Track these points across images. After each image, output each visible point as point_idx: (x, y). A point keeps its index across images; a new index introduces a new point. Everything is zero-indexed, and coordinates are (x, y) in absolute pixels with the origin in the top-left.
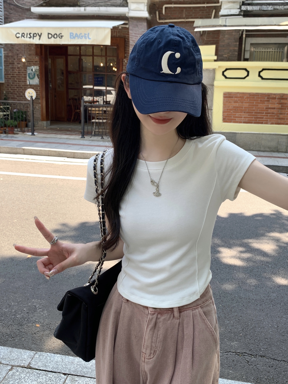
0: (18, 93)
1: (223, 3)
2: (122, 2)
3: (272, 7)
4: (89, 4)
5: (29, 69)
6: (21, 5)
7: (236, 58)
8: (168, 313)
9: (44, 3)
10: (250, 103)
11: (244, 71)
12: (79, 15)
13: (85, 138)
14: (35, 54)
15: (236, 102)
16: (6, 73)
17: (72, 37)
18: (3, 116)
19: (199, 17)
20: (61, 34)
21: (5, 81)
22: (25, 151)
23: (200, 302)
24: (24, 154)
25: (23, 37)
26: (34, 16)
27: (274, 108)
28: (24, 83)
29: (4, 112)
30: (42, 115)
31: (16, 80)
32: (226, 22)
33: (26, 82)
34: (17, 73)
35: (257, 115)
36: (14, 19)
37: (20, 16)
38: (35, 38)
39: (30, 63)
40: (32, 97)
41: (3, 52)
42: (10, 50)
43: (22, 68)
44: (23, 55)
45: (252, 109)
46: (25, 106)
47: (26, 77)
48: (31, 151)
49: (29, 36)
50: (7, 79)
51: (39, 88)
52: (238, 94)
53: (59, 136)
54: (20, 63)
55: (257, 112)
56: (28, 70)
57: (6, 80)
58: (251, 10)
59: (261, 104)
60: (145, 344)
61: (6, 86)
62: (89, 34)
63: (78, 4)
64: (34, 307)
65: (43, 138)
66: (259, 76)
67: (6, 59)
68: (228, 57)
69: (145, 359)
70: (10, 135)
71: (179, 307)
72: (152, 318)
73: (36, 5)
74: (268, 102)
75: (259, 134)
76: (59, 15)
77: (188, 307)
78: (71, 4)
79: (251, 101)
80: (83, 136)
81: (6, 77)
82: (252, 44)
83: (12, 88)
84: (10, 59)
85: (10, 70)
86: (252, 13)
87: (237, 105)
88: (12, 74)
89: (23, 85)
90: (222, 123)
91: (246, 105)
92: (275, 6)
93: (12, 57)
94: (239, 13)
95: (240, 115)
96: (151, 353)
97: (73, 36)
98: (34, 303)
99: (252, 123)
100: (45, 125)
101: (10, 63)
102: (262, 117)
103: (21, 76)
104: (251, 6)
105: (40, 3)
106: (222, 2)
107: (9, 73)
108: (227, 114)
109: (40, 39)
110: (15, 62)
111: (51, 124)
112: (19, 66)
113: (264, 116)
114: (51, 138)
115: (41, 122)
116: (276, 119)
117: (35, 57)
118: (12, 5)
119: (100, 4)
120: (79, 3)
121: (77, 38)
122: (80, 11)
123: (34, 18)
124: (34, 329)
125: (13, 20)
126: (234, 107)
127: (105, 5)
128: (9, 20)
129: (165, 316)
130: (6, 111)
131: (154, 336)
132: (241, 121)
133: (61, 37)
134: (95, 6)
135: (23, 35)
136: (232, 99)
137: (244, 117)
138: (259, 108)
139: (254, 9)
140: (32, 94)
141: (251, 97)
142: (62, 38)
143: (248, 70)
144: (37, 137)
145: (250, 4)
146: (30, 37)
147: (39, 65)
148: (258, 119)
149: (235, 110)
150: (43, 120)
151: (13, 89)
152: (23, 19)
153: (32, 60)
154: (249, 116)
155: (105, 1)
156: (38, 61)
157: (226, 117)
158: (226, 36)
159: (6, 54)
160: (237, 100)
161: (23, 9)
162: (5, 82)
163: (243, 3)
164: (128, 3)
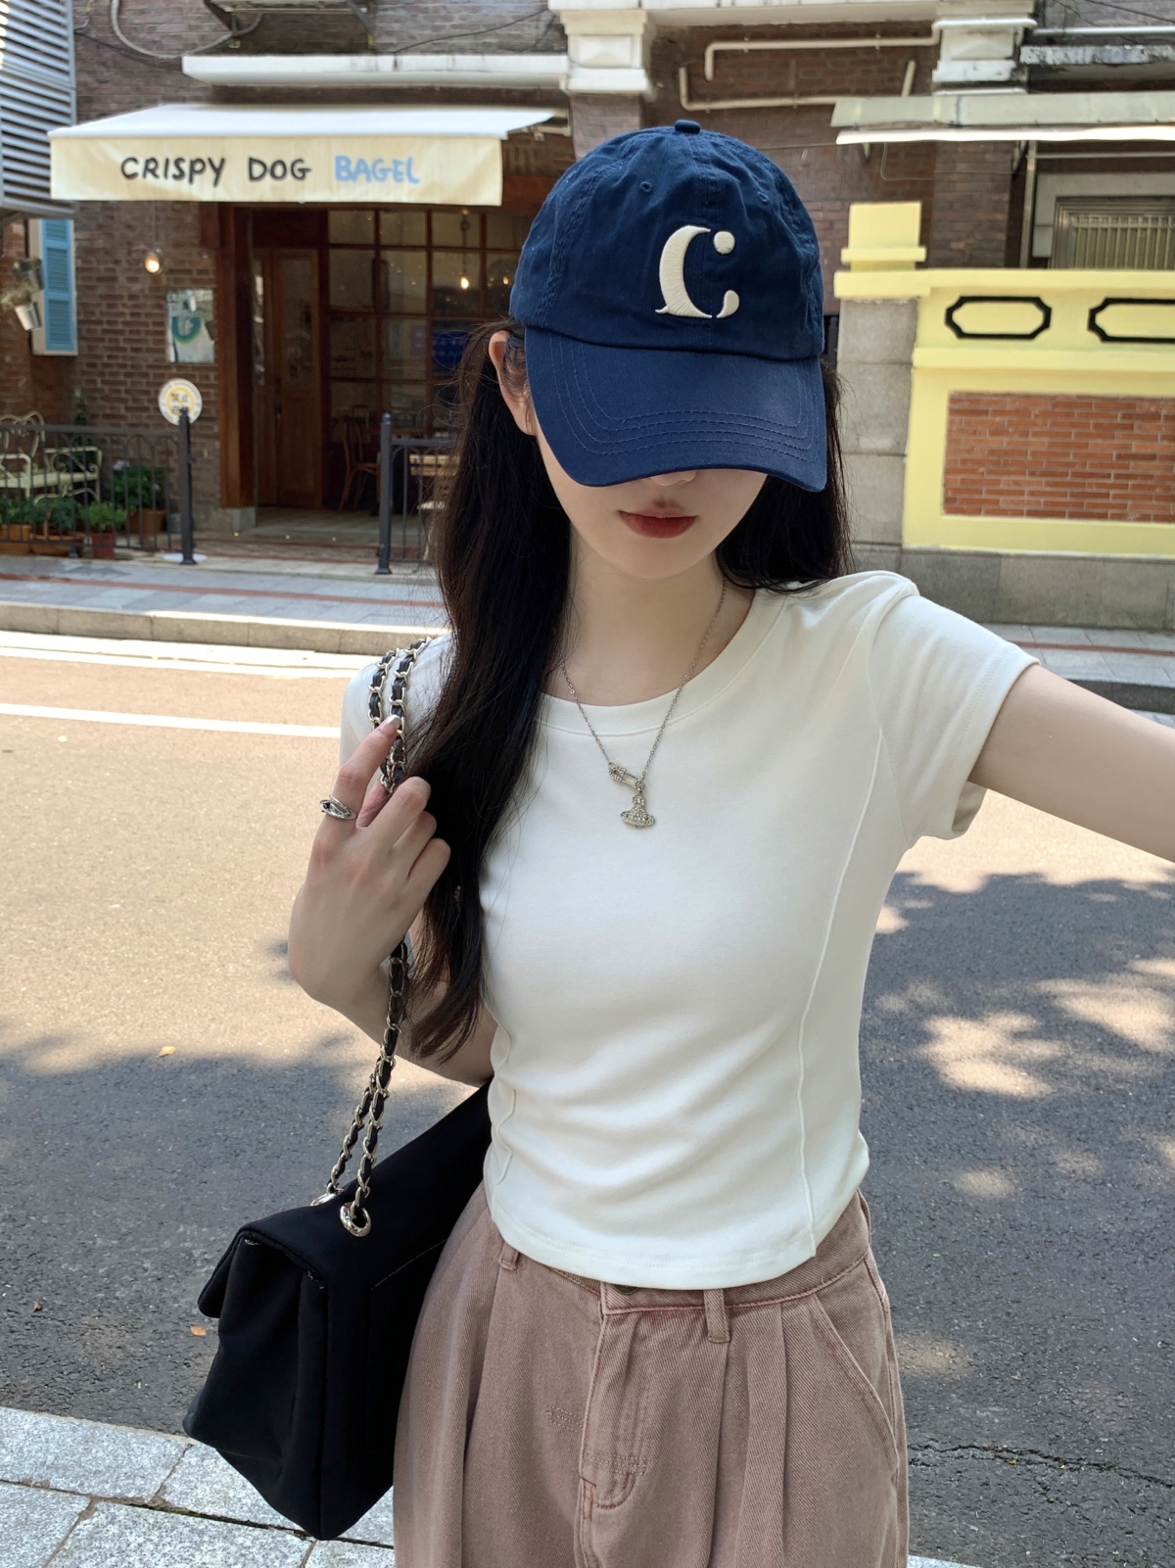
0: (129, 397)
1: (946, 34)
2: (545, 33)
3: (1142, 52)
4: (414, 42)
5: (173, 302)
6: (144, 46)
7: (1001, 255)
8: (683, 1315)
9: (235, 38)
10: (1057, 434)
11: (1031, 307)
12: (373, 85)
13: (390, 573)
14: (196, 242)
15: (997, 432)
16: (82, 317)
17: (344, 174)
18: (71, 488)
19: (853, 89)
20: (301, 161)
21: (80, 348)
22: (155, 627)
23: (811, 1277)
24: (153, 640)
25: (149, 176)
26: (195, 90)
27: (1152, 457)
28: (156, 356)
29: (77, 470)
30: (225, 483)
31: (122, 344)
32: (958, 112)
33: (163, 351)
34: (128, 318)
35: (1083, 485)
36: (114, 102)
37: (138, 89)
38: (196, 177)
39: (177, 276)
40: (184, 412)
41: (72, 235)
42: (100, 227)
43: (145, 296)
44: (151, 247)
45: (1062, 460)
46: (159, 448)
47: (163, 333)
48: (179, 625)
49: (173, 170)
50: (86, 339)
51: (212, 375)
52: (1008, 400)
53: (289, 567)
54: (138, 276)
55: (1081, 470)
56: (170, 306)
57: (84, 344)
58: (1058, 63)
59: (1099, 441)
60: (591, 1444)
61: (85, 368)
62: (410, 161)
63: (367, 43)
64: (183, 1255)
65: (227, 575)
66: (1093, 326)
67: (85, 261)
68: (967, 252)
69: (595, 1505)
70: (98, 564)
71: (726, 1291)
72: (616, 1339)
73: (202, 48)
74: (1126, 432)
75: (1093, 559)
76: (292, 85)
77: (766, 1293)
78: (342, 43)
79: (1057, 430)
80: (384, 567)
81: (84, 333)
82: (1062, 200)
83: (107, 378)
84: (98, 262)
85: (99, 305)
86: (1062, 75)
87: (1003, 442)
88: (109, 322)
89: (150, 367)
90: (942, 514)
91: (1039, 444)
92: (1156, 48)
93: (107, 252)
94: (1012, 75)
95: (1016, 483)
96: (614, 1484)
97: (347, 168)
98: (185, 1241)
99: (1061, 515)
100: (237, 522)
101: (100, 279)
102: (1103, 491)
103: (143, 329)
104: (1057, 48)
105: (220, 40)
106: (941, 33)
107: (97, 316)
108: (963, 481)
109: (216, 183)
110: (118, 274)
111: (260, 519)
112: (136, 287)
113: (1112, 486)
114: (259, 573)
115: (220, 510)
116: (1158, 498)
117: (200, 254)
118: (109, 46)
119: (455, 41)
120: (374, 39)
121: (362, 177)
122: (377, 69)
123: (196, 99)
124: (181, 1347)
125: (113, 106)
126: (992, 452)
127: (477, 45)
128: (97, 106)
129: (670, 1330)
130: (82, 467)
131: (624, 1413)
132: (1020, 508)
133: (299, 175)
134: (436, 48)
135: (152, 166)
136: (984, 418)
137: (1032, 493)
138: (1089, 456)
139: (1073, 61)
140: (185, 399)
141: (1058, 410)
142: (303, 178)
143: (1047, 301)
144: (203, 570)
145: (1056, 39)
146: (177, 173)
147: (215, 286)
148: (1087, 501)
149: (997, 463)
150: (228, 503)
151: (111, 379)
152: (151, 102)
153: (187, 266)
154: (1049, 489)
155: (477, 31)
156: (211, 269)
157: (956, 491)
158: (961, 167)
159: (86, 244)
160: (1003, 423)
161: (153, 65)
162: (79, 352)
163: (1029, 38)
164: (568, 37)
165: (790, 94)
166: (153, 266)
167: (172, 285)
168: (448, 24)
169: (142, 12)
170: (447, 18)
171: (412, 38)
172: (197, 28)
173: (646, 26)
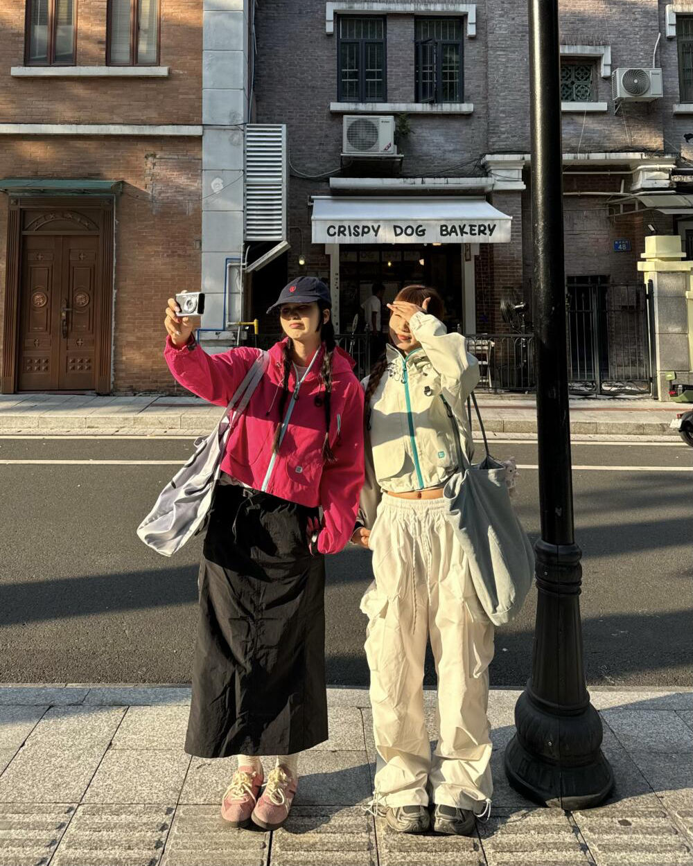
1: (641, 170)
6: (301, 172)
9: (341, 170)
44: (300, 254)
73: (326, 173)
86: (689, 185)
94: (670, 186)
104: (685, 176)
105: (334, 170)
122: (414, 184)
163: (674, 173)
164: (491, 170)
165: (575, 191)
167: (309, 270)
168: (432, 165)
169: (299, 159)
170: (431, 163)
171: (417, 170)
172: (324, 166)
173: (524, 166)
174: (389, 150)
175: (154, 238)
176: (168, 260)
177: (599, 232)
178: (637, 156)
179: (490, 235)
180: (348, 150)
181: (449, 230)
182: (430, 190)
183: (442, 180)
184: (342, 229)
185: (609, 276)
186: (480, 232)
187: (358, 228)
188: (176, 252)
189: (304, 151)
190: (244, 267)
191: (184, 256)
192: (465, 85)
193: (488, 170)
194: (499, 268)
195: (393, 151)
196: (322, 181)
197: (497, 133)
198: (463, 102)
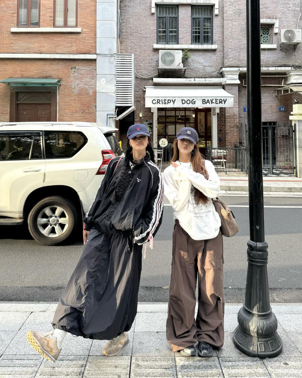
1: (291, 75)
6: (140, 75)
9: (158, 74)
19: (273, 84)
39: (145, 117)
43: (139, 121)
73: (152, 76)
105: (155, 75)
112: (136, 120)
120: (185, 75)
140: (164, 142)
161: (142, 79)
164: (225, 75)
165: (262, 84)
166: (141, 116)
169: (140, 69)
170: (198, 72)
172: (150, 73)
173: (239, 73)
174: (180, 65)
175: (75, 105)
176: (81, 115)
177: (272, 103)
178: (290, 68)
179: (224, 104)
180: (162, 66)
181: (206, 101)
182: (198, 84)
183: (203, 79)
184: (159, 101)
185: (277, 122)
186: (220, 102)
187: (166, 100)
188: (85, 111)
189: (141, 66)
190: (115, 118)
191: (89, 113)
192: (214, 37)
193: (223, 75)
194: (228, 119)
195: (181, 66)
196: (150, 80)
197: (228, 58)
198: (213, 44)
